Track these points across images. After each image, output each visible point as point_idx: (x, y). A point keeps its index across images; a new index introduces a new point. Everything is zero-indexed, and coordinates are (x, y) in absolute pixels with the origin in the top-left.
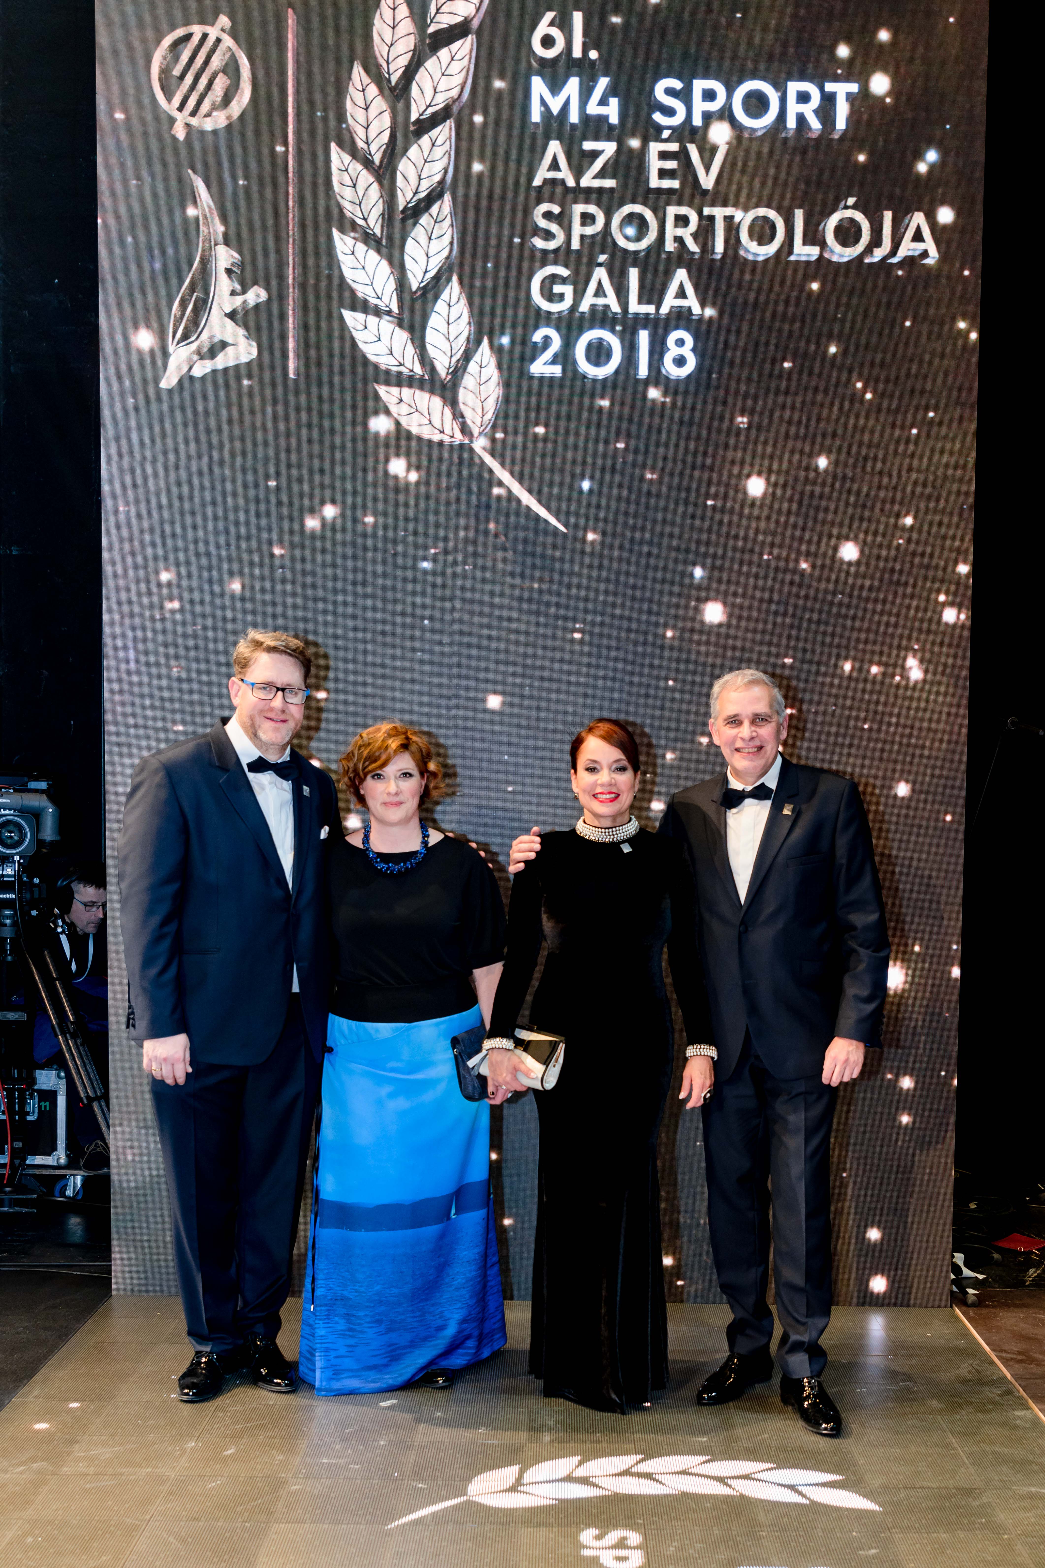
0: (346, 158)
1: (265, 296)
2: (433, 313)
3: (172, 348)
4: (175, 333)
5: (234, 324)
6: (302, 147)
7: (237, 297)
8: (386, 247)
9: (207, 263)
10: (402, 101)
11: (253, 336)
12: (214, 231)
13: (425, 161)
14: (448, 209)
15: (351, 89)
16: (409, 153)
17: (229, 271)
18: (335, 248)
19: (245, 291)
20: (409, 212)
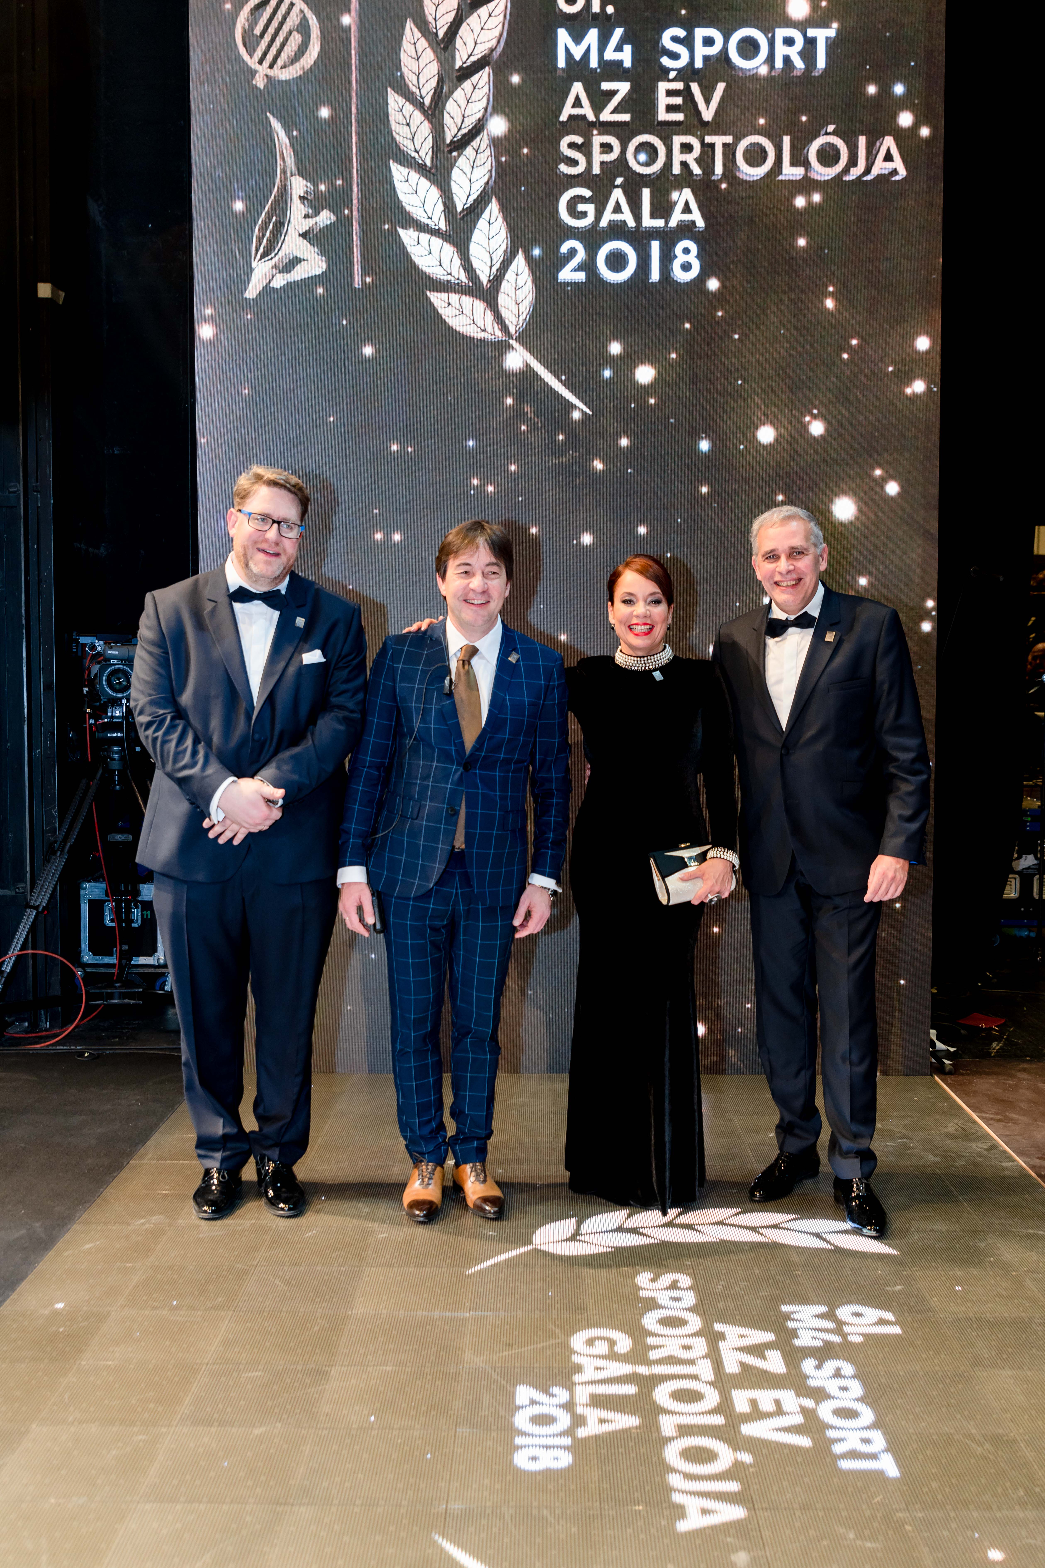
0: (401, 101)
1: (333, 218)
2: (476, 230)
3: (254, 264)
4: (257, 251)
5: (306, 243)
6: (363, 92)
7: (309, 219)
8: (435, 175)
9: (284, 190)
10: (448, 51)
11: (323, 253)
12: (289, 165)
13: (468, 102)
14: (488, 142)
15: (404, 42)
16: (454, 96)
17: (302, 198)
18: (392, 177)
19: (316, 214)
20: (454, 145)
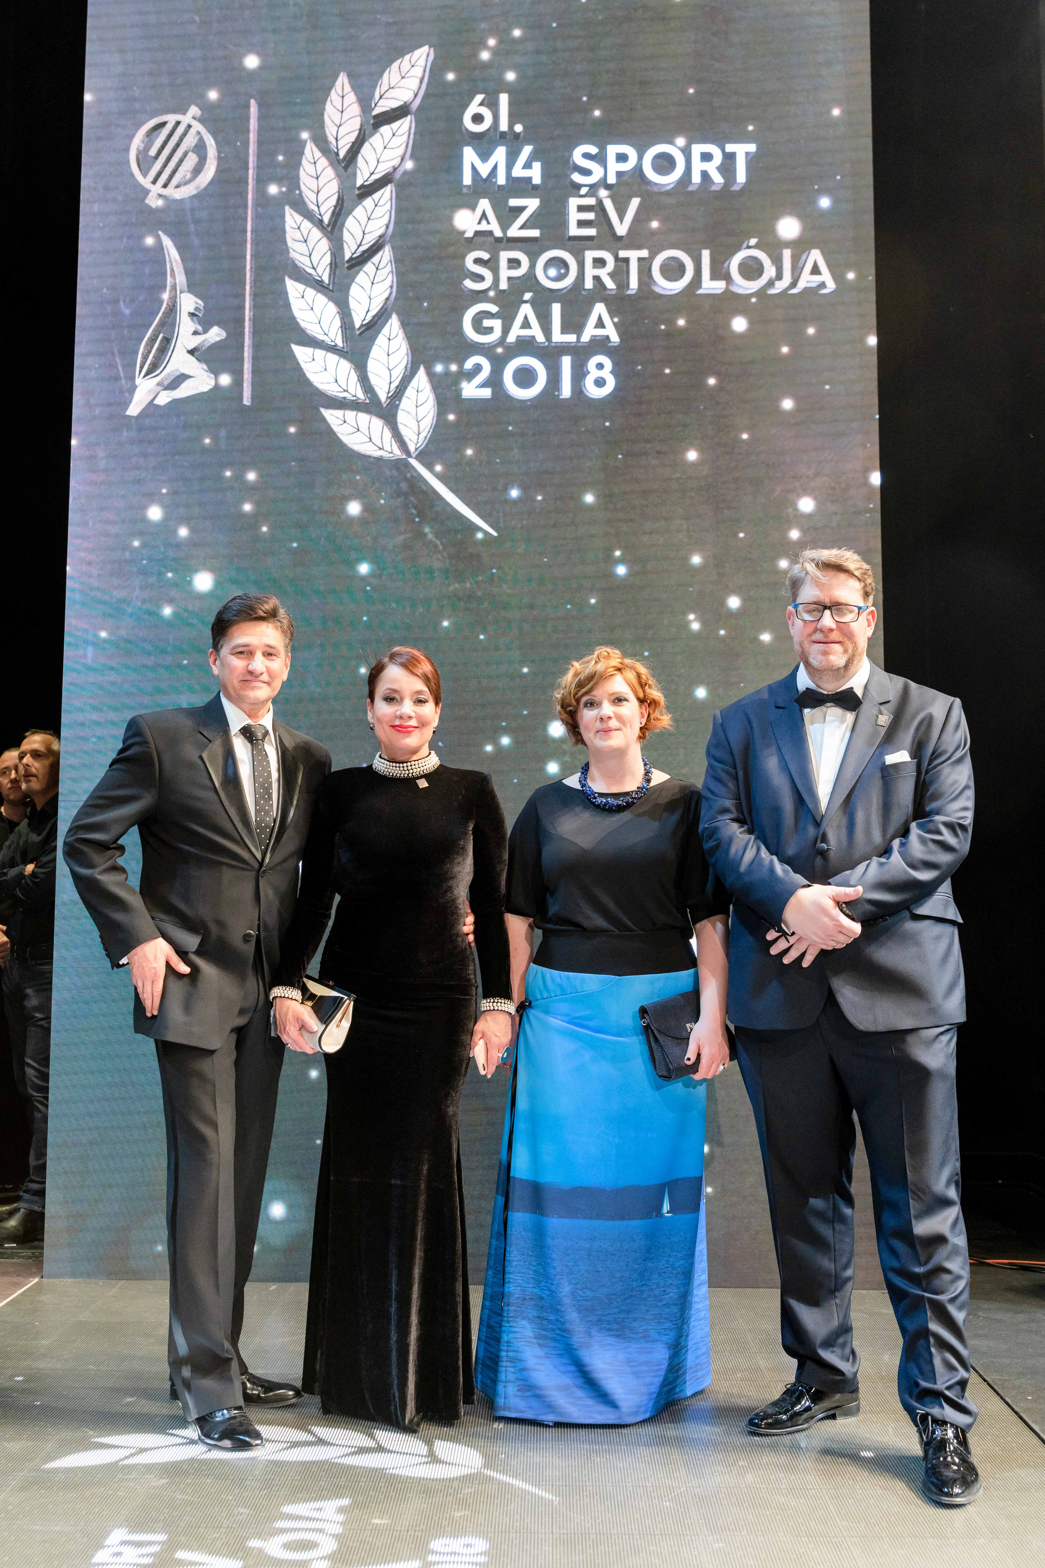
0: (299, 218)
1: (223, 335)
2: (374, 346)
3: (138, 381)
4: (141, 368)
5: (194, 359)
6: (260, 210)
7: (198, 336)
8: (332, 291)
9: (173, 308)
10: (350, 170)
11: (209, 369)
12: (179, 282)
13: (369, 219)
14: (389, 258)
15: (304, 162)
16: (355, 213)
17: (192, 315)
18: (287, 293)
19: (205, 331)
20: (354, 262)
